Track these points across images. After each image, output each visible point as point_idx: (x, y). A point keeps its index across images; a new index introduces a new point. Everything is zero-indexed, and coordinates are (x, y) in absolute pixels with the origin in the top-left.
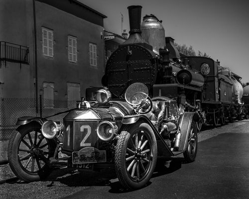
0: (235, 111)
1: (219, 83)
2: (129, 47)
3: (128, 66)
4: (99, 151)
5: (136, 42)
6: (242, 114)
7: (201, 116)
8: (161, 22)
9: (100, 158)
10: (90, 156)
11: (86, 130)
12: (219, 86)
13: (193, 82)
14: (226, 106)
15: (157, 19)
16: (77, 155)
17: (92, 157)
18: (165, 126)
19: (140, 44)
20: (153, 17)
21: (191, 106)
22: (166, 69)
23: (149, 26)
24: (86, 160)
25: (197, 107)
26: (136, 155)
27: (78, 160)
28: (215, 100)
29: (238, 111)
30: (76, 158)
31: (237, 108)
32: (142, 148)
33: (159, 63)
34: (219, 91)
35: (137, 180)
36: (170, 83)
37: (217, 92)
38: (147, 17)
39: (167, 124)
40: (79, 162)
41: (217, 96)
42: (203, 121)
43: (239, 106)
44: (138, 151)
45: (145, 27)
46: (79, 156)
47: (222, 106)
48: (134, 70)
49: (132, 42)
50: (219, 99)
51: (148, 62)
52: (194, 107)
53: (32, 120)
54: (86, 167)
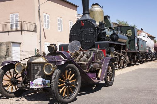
0: (149, 56)
1: (138, 41)
2: (82, 21)
3: (82, 32)
4: (46, 80)
5: (86, 19)
6: (153, 57)
7: (126, 59)
8: (102, 7)
9: (46, 84)
10: (41, 84)
11: (38, 69)
12: (138, 42)
13: (119, 40)
14: (143, 53)
15: (100, 6)
16: (33, 83)
17: (42, 84)
18: (92, 65)
19: (88, 19)
20: (97, 4)
21: (119, 54)
22: (102, 33)
23: (95, 10)
24: (38, 86)
25: (123, 54)
26: (66, 83)
27: (34, 86)
28: (135, 50)
29: (151, 56)
30: (32, 84)
31: (150, 54)
32: (70, 79)
33: (99, 30)
34: (138, 45)
35: (67, 98)
36: (105, 41)
37: (137, 45)
38: (93, 5)
39: (93, 64)
40: (34, 87)
41: (136, 48)
42: (127, 62)
43: (152, 53)
44: (67, 81)
45: (92, 10)
46: (34, 84)
47: (140, 53)
48: (85, 34)
49: (84, 19)
50: (138, 49)
51: (92, 30)
52: (121, 54)
53: (10, 63)
54: (39, 90)
